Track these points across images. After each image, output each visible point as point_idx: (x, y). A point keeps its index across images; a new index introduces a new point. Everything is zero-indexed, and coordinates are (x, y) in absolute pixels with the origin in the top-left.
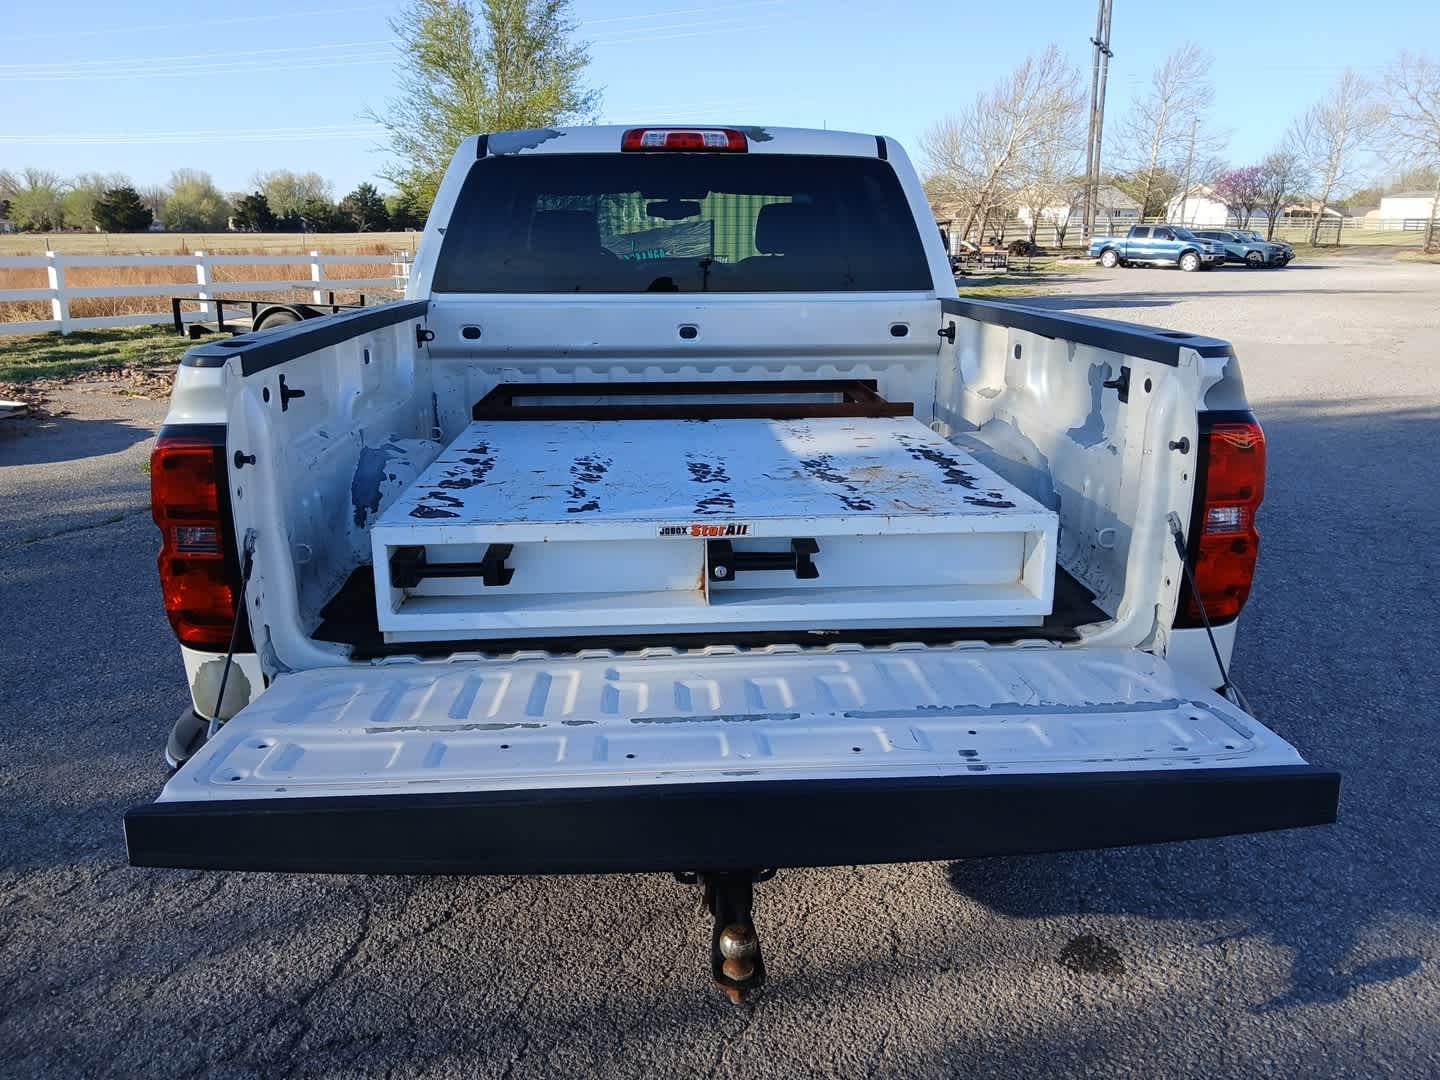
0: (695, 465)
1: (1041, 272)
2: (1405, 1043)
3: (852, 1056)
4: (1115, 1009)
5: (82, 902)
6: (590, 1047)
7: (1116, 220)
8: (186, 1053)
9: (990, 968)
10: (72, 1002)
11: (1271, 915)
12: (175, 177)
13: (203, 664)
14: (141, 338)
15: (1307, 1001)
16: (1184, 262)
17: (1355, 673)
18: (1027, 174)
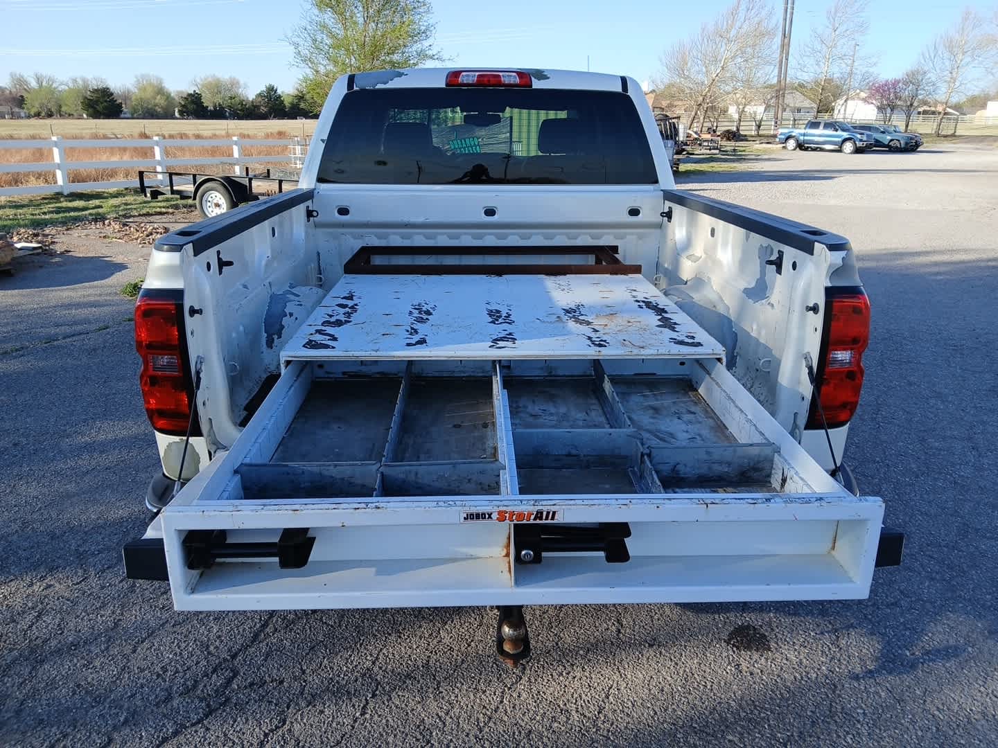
0: (492, 311)
1: (743, 153)
2: (952, 701)
3: (588, 701)
4: (762, 674)
5: (89, 589)
6: (419, 691)
7: (798, 116)
8: (159, 689)
9: (681, 646)
10: (85, 654)
11: (870, 615)
12: (138, 80)
13: (169, 443)
14: (117, 197)
15: (890, 673)
16: (845, 147)
17: (941, 450)
18: (735, 83)
